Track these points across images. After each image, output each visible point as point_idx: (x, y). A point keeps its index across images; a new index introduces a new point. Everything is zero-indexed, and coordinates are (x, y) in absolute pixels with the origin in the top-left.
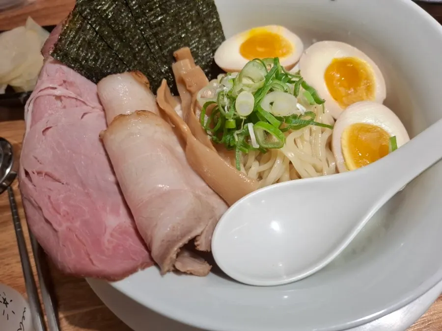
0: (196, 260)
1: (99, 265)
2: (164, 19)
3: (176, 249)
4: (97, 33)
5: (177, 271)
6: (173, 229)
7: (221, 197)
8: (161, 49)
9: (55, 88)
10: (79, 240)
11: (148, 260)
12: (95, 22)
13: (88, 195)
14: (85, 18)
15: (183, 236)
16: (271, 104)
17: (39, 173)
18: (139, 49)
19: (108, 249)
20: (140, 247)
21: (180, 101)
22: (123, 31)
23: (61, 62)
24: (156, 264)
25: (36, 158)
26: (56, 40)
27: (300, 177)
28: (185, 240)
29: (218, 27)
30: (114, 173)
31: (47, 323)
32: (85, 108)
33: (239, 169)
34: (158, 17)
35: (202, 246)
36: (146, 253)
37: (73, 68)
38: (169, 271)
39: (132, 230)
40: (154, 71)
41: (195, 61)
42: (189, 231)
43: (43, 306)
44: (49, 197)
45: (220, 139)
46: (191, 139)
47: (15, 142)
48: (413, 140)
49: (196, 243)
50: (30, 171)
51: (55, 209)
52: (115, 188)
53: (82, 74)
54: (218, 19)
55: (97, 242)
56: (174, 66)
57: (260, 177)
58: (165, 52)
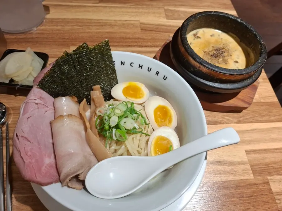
0: (78, 183)
1: (39, 179)
2: (91, 74)
3: (69, 178)
4: (59, 78)
5: (68, 186)
6: (70, 170)
7: (96, 157)
8: (87, 85)
9: (36, 100)
10: (33, 168)
11: (58, 180)
12: (59, 73)
13: (40, 148)
14: (55, 72)
15: (73, 173)
16: (125, 122)
17: (22, 136)
18: (76, 85)
19: (43, 173)
20: (56, 174)
21: (91, 108)
22: (71, 77)
23: (41, 88)
24: (61, 182)
25: (22, 130)
26: (41, 80)
27: (131, 155)
28: (74, 175)
29: (116, 78)
30: (53, 139)
31: (5, 198)
32: (47, 109)
33: (106, 147)
34: (88, 73)
35: (81, 178)
36: (58, 176)
37: (45, 91)
38: (65, 186)
39: (54, 166)
40: (82, 93)
41: (102, 91)
42: (77, 172)
43: (5, 190)
44: (24, 148)
45: (102, 132)
46: (89, 130)
47: (8, 106)
48: (181, 147)
49: (79, 176)
50: (18, 135)
51: (25, 153)
52: (52, 145)
53: (48, 94)
54: (116, 75)
55: (40, 169)
56: (92, 92)
57: (116, 151)
58: (88, 86)
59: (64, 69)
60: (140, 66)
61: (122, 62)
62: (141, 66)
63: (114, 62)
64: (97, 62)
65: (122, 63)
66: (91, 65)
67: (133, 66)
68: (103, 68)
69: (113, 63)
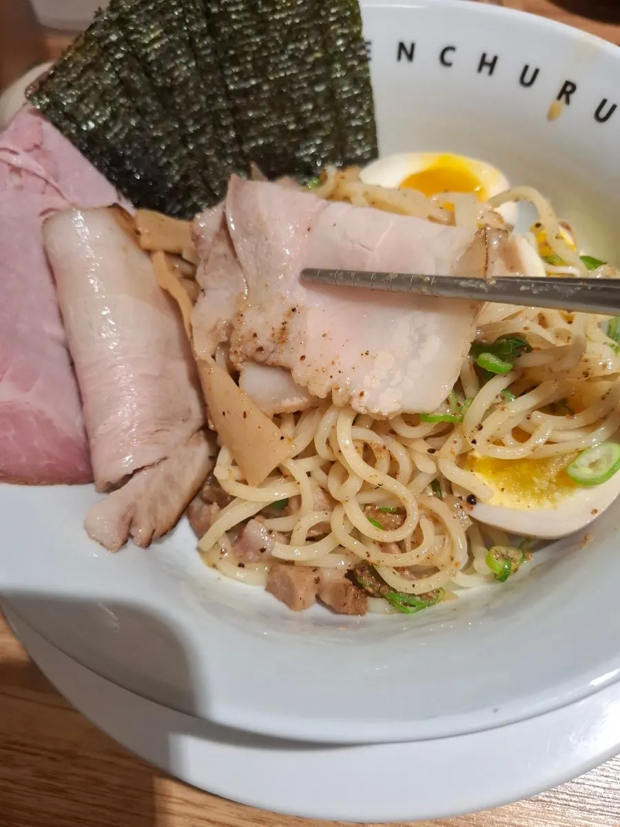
9: (16, 153)
32: (56, 201)
59: (145, 46)
60: (483, 63)
61: (402, 46)
62: (488, 64)
63: (369, 43)
64: (290, 32)
65: (406, 51)
66: (264, 46)
67: (449, 65)
68: (315, 65)
69: (363, 48)
